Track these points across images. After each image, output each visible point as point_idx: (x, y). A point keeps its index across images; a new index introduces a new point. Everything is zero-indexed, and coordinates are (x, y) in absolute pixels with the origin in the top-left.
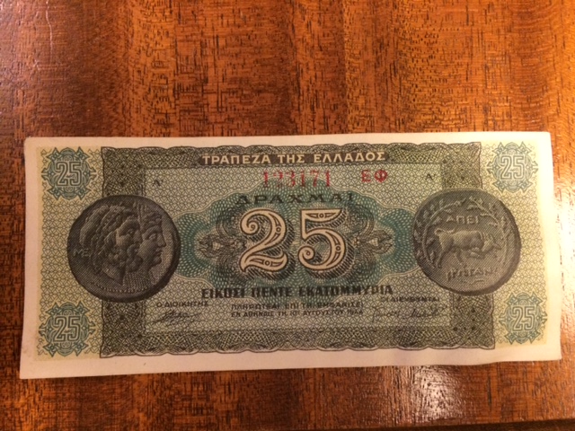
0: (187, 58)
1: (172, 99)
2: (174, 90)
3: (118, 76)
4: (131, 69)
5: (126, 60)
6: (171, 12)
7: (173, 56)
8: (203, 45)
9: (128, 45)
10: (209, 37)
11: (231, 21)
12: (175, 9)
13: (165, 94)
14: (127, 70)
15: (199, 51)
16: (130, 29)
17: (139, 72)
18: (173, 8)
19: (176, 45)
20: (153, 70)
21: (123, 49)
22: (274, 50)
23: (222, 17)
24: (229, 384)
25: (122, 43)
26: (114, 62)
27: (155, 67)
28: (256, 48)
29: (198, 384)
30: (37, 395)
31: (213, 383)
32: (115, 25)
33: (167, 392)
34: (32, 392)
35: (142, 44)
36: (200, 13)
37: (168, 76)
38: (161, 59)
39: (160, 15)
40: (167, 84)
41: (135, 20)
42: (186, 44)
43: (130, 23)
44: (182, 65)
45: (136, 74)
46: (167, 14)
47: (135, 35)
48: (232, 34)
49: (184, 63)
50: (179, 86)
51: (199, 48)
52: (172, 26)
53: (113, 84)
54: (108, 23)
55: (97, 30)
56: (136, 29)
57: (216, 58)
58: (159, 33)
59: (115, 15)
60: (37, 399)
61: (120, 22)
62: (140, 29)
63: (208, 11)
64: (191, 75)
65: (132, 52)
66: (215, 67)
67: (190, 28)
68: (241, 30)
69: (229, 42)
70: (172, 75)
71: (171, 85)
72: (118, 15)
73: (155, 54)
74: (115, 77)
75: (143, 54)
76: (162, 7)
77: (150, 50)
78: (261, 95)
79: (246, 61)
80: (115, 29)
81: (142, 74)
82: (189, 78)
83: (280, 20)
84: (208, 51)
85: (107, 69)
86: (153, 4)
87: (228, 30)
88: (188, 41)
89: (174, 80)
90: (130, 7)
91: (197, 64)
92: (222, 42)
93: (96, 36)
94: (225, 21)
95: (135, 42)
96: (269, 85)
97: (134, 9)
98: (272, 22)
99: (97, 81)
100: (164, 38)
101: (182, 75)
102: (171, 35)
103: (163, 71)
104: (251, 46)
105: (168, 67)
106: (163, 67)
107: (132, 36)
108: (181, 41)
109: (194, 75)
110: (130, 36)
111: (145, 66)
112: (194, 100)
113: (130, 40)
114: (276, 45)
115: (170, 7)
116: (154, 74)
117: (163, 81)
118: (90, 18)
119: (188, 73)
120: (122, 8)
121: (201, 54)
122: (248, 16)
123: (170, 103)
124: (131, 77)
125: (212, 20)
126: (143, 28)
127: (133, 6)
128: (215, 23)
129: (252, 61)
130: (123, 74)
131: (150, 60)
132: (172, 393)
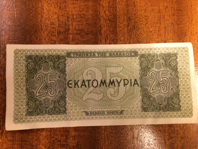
0: (62, 22)
1: (57, 36)
2: (58, 33)
3: (38, 27)
4: (43, 25)
5: (41, 22)
6: (57, 6)
7: (58, 21)
8: (68, 18)
9: (42, 17)
10: (70, 15)
11: (78, 9)
12: (59, 5)
13: (54, 34)
14: (42, 26)
15: (67, 20)
16: (43, 11)
17: (46, 26)
18: (58, 4)
19: (59, 17)
20: (50, 26)
21: (40, 18)
22: (92, 20)
23: (75, 8)
24: (74, 136)
25: (40, 16)
26: (37, 22)
27: (51, 25)
28: (86, 19)
29: (63, 136)
30: (6, 139)
31: (69, 136)
32: (38, 10)
33: (52, 139)
34: (4, 138)
35: (47, 17)
36: (67, 6)
37: (56, 28)
38: (53, 22)
39: (53, 7)
40: (55, 30)
41: (45, 8)
42: (62, 17)
43: (43, 9)
44: (60, 24)
45: (44, 27)
46: (56, 6)
47: (45, 13)
48: (78, 14)
49: (61, 23)
50: (60, 31)
51: (67, 18)
52: (58, 11)
53: (36, 30)
54: (35, 9)
55: (31, 11)
56: (45, 11)
57: (73, 22)
58: (53, 13)
59: (38, 6)
60: (6, 141)
61: (39, 9)
62: (47, 11)
63: (70, 6)
64: (63, 28)
65: (43, 19)
66: (72, 25)
67: (64, 12)
68: (81, 12)
69: (77, 16)
70: (57, 28)
71: (57, 31)
72: (39, 6)
73: (51, 20)
74: (37, 28)
75: (47, 20)
76: (54, 4)
77: (50, 19)
78: (88, 35)
79: (83, 24)
80: (38, 11)
81: (47, 27)
82: (63, 29)
83: (95, 10)
84: (70, 20)
85: (34, 25)
86: (51, 3)
87: (77, 12)
88: (63, 16)
89: (58, 29)
90: (43, 4)
91: (66, 24)
92: (75, 17)
93: (31, 13)
94: (76, 10)
95: (45, 16)
96: (91, 32)
97: (44, 5)
98: (92, 10)
99: (31, 29)
100: (55, 15)
101: (60, 28)
102: (57, 14)
103: (54, 26)
104: (85, 18)
105: (56, 25)
106: (54, 25)
107: (44, 14)
108: (60, 16)
109: (64, 28)
110: (43, 14)
111: (48, 24)
112: (65, 36)
113: (43, 15)
114: (93, 18)
115: (57, 4)
116: (51, 27)
117: (54, 30)
118: (29, 7)
119: (62, 27)
120: (41, 4)
121: (68, 21)
122: (84, 8)
123: (56, 37)
124: (43, 28)
125: (71, 9)
126: (48, 11)
127: (44, 3)
128: (73, 10)
129: (85, 23)
130: (40, 27)
131: (49, 22)
132: (54, 139)
